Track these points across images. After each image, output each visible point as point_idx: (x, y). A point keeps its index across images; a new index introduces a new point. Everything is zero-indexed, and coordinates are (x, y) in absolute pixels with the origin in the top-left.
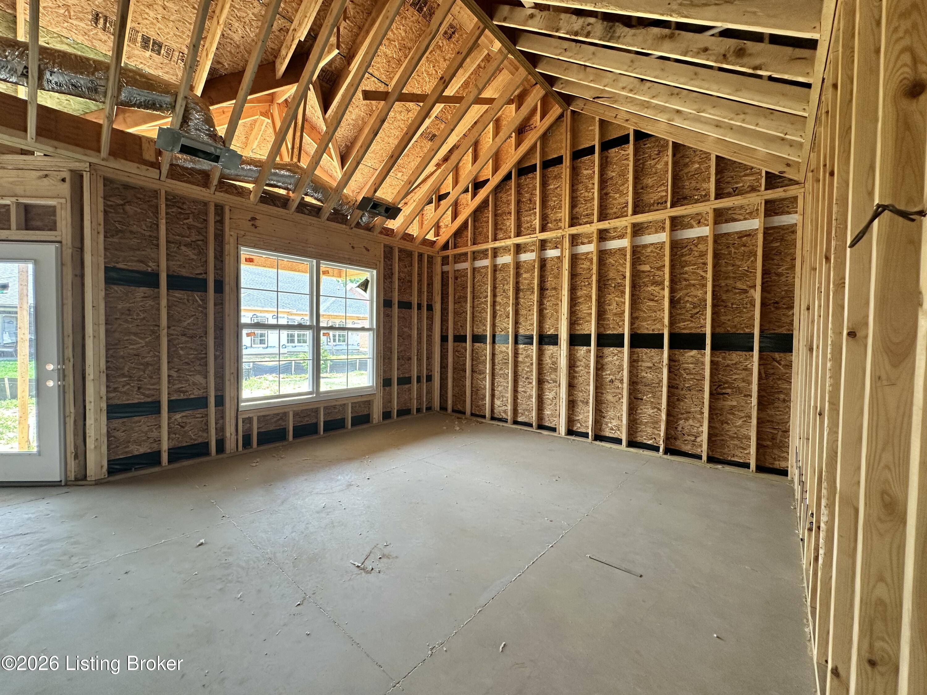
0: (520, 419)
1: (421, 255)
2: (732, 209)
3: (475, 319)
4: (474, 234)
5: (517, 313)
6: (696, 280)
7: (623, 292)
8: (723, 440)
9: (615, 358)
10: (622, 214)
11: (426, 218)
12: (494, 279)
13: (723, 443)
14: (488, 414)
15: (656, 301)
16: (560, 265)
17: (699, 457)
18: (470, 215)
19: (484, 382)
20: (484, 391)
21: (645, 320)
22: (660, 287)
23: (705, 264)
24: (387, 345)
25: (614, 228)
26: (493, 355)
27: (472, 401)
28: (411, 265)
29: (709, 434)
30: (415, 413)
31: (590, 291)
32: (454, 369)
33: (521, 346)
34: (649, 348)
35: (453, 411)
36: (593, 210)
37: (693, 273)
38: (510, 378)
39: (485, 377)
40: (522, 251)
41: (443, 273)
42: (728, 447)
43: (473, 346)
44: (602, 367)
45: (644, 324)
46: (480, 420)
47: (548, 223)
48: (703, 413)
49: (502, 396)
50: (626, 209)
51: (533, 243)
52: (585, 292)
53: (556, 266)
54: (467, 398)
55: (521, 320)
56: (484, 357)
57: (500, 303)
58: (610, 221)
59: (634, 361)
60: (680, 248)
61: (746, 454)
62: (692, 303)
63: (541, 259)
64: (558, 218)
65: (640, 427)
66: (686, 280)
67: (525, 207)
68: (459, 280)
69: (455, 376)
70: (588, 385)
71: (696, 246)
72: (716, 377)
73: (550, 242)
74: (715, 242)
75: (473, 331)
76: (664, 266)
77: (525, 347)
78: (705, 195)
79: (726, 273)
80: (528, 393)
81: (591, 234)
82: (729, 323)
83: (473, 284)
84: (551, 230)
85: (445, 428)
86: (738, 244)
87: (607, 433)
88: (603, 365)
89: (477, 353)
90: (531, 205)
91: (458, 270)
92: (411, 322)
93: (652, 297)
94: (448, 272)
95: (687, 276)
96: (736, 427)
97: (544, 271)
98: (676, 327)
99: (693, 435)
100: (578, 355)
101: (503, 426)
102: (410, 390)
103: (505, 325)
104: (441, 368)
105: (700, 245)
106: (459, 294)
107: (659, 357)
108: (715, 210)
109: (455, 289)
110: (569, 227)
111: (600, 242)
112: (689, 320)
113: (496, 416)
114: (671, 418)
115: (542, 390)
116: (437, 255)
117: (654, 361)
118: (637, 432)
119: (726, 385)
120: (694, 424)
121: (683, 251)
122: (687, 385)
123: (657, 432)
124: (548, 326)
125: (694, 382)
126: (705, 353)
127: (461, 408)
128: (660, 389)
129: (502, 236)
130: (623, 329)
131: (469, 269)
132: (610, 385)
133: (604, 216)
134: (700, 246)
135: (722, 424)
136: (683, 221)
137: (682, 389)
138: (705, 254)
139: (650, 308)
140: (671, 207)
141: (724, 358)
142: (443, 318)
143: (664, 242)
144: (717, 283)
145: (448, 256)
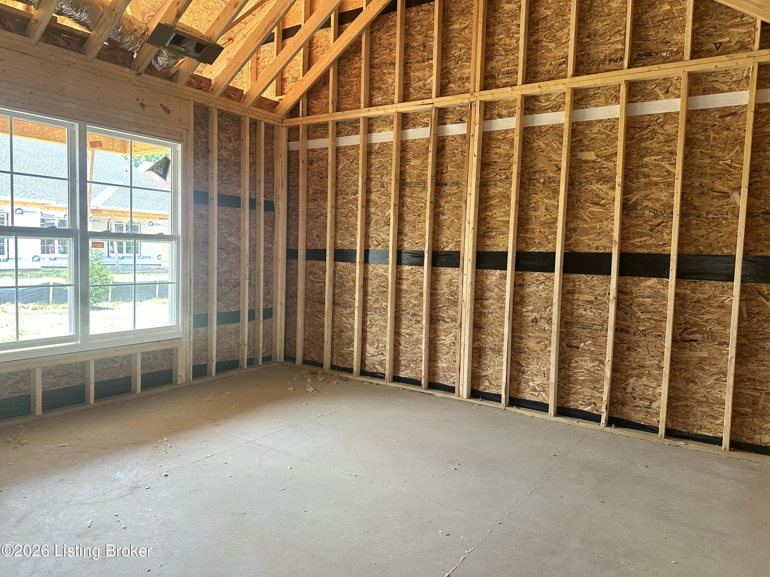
0: (402, 374)
1: (254, 124)
2: (713, 74)
3: (339, 226)
4: (338, 94)
5: (400, 219)
6: (660, 176)
7: (556, 192)
8: (687, 406)
9: (541, 287)
10: (558, 73)
11: (263, 64)
12: (368, 165)
13: (687, 409)
14: (356, 367)
15: (603, 205)
16: (465, 148)
17: (655, 430)
18: (332, 64)
19: (351, 320)
20: (351, 333)
21: (586, 232)
22: (609, 185)
23: (673, 153)
24: (201, 263)
25: (546, 95)
26: (365, 280)
27: (332, 347)
28: (239, 137)
29: (669, 397)
30: (245, 367)
31: (508, 189)
32: (307, 299)
33: (406, 268)
34: (590, 274)
35: (305, 362)
36: (517, 65)
37: (656, 166)
38: (389, 315)
39: (353, 313)
40: (410, 124)
41: (290, 153)
42: (694, 415)
43: (335, 266)
44: (522, 300)
45: (584, 238)
46: (345, 375)
47: (450, 82)
48: (663, 368)
49: (378, 341)
50: (564, 66)
51: (427, 113)
52: (500, 189)
53: (460, 149)
54: (325, 343)
55: (407, 228)
56: (351, 283)
57: (376, 204)
58: (541, 84)
59: (569, 292)
60: (639, 128)
61: (718, 424)
62: (653, 210)
63: (438, 138)
64: (465, 76)
65: (574, 387)
66: (646, 176)
67: (415, 56)
68: (315, 165)
69: (308, 310)
70: (502, 325)
71: (662, 127)
72: (681, 317)
73: (452, 112)
74: (688, 121)
75: (335, 243)
76: (616, 153)
77: (412, 269)
78: (678, 52)
79: (701, 168)
80: (414, 337)
81: (513, 101)
82: (702, 240)
83: (337, 172)
84: (454, 93)
85: (291, 389)
86: (720, 126)
87: (528, 396)
88: (523, 297)
89: (341, 277)
90: (424, 54)
91: (313, 150)
92: (239, 227)
93: (597, 199)
94: (298, 151)
95: (647, 170)
96: (705, 387)
97: (442, 156)
98: (629, 244)
99: (648, 399)
100: (488, 282)
101: (378, 384)
102: (237, 332)
103: (383, 236)
104: (287, 298)
105: (666, 125)
106: (314, 186)
107: (604, 288)
108: (690, 74)
109: (308, 179)
110: (481, 90)
111: (525, 114)
112: (647, 235)
113: (367, 369)
114: (618, 375)
115: (436, 332)
116: (280, 124)
117: (596, 293)
118: (569, 394)
119: (695, 329)
120: (649, 384)
121: (644, 133)
122: (641, 328)
123: (597, 395)
124: (445, 240)
125: (652, 324)
126: (668, 282)
127: (316, 359)
128: (603, 333)
129: (380, 99)
130: (554, 246)
131: (330, 150)
132: (532, 326)
133: (533, 75)
134: (667, 127)
135: (687, 384)
136: (645, 88)
137: (635, 334)
138: (674, 139)
139: (593, 216)
140: (629, 68)
141: (694, 290)
142: (291, 222)
143: (617, 119)
144: (688, 182)
145: (298, 127)
